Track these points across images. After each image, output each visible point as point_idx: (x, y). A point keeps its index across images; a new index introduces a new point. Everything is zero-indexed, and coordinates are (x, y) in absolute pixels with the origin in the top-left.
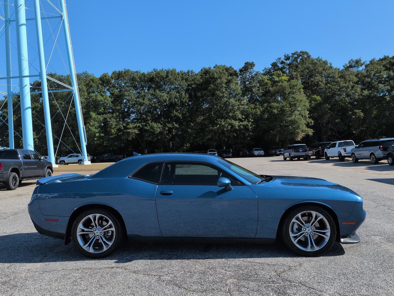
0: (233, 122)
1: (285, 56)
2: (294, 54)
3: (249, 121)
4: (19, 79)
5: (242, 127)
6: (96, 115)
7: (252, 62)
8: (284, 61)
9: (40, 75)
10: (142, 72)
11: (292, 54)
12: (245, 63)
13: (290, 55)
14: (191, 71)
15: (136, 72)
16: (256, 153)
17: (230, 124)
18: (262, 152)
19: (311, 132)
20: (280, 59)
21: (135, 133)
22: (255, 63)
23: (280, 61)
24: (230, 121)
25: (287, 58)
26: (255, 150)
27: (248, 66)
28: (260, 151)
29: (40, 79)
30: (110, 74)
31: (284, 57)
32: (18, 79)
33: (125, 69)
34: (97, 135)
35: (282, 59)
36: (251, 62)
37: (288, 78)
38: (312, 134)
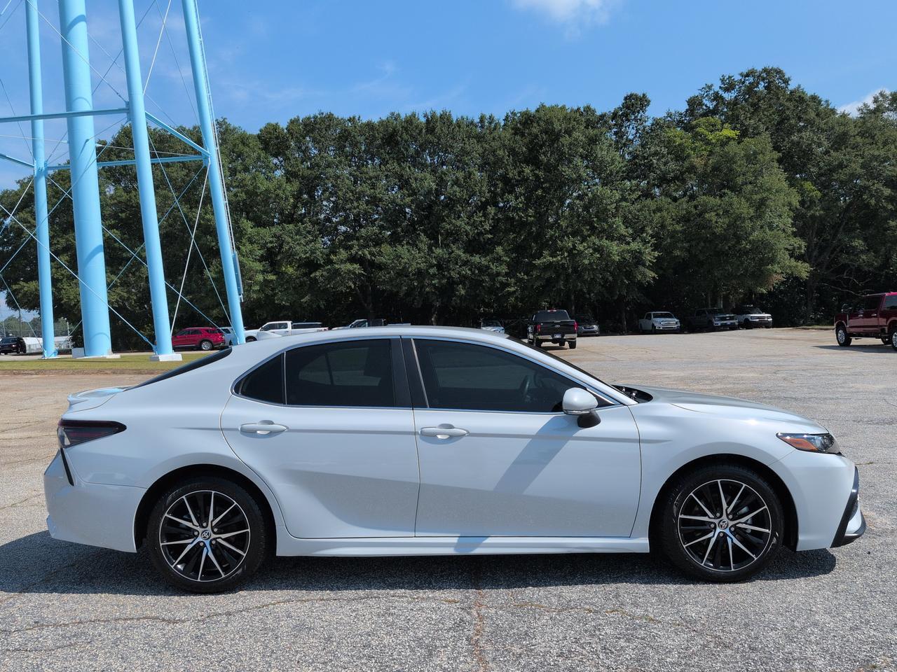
0: (605, 242)
1: (723, 81)
2: (747, 75)
3: (645, 242)
4: (65, 119)
5: (627, 256)
6: (254, 226)
7: (644, 95)
8: (721, 92)
9: (129, 109)
10: (364, 120)
11: (741, 74)
12: (626, 99)
13: (737, 78)
14: (488, 117)
15: (350, 120)
16: (660, 323)
17: (598, 249)
18: (673, 322)
19: (804, 270)
20: (710, 87)
21: (354, 273)
22: (649, 97)
23: (712, 92)
24: (597, 241)
25: (729, 87)
26: (656, 316)
27: (635, 104)
28: (670, 319)
29: (130, 119)
30: (283, 125)
31: (719, 83)
32: (64, 121)
33: (323, 114)
34: (260, 277)
35: (716, 88)
36: (640, 94)
37: (738, 132)
38: (808, 275)
